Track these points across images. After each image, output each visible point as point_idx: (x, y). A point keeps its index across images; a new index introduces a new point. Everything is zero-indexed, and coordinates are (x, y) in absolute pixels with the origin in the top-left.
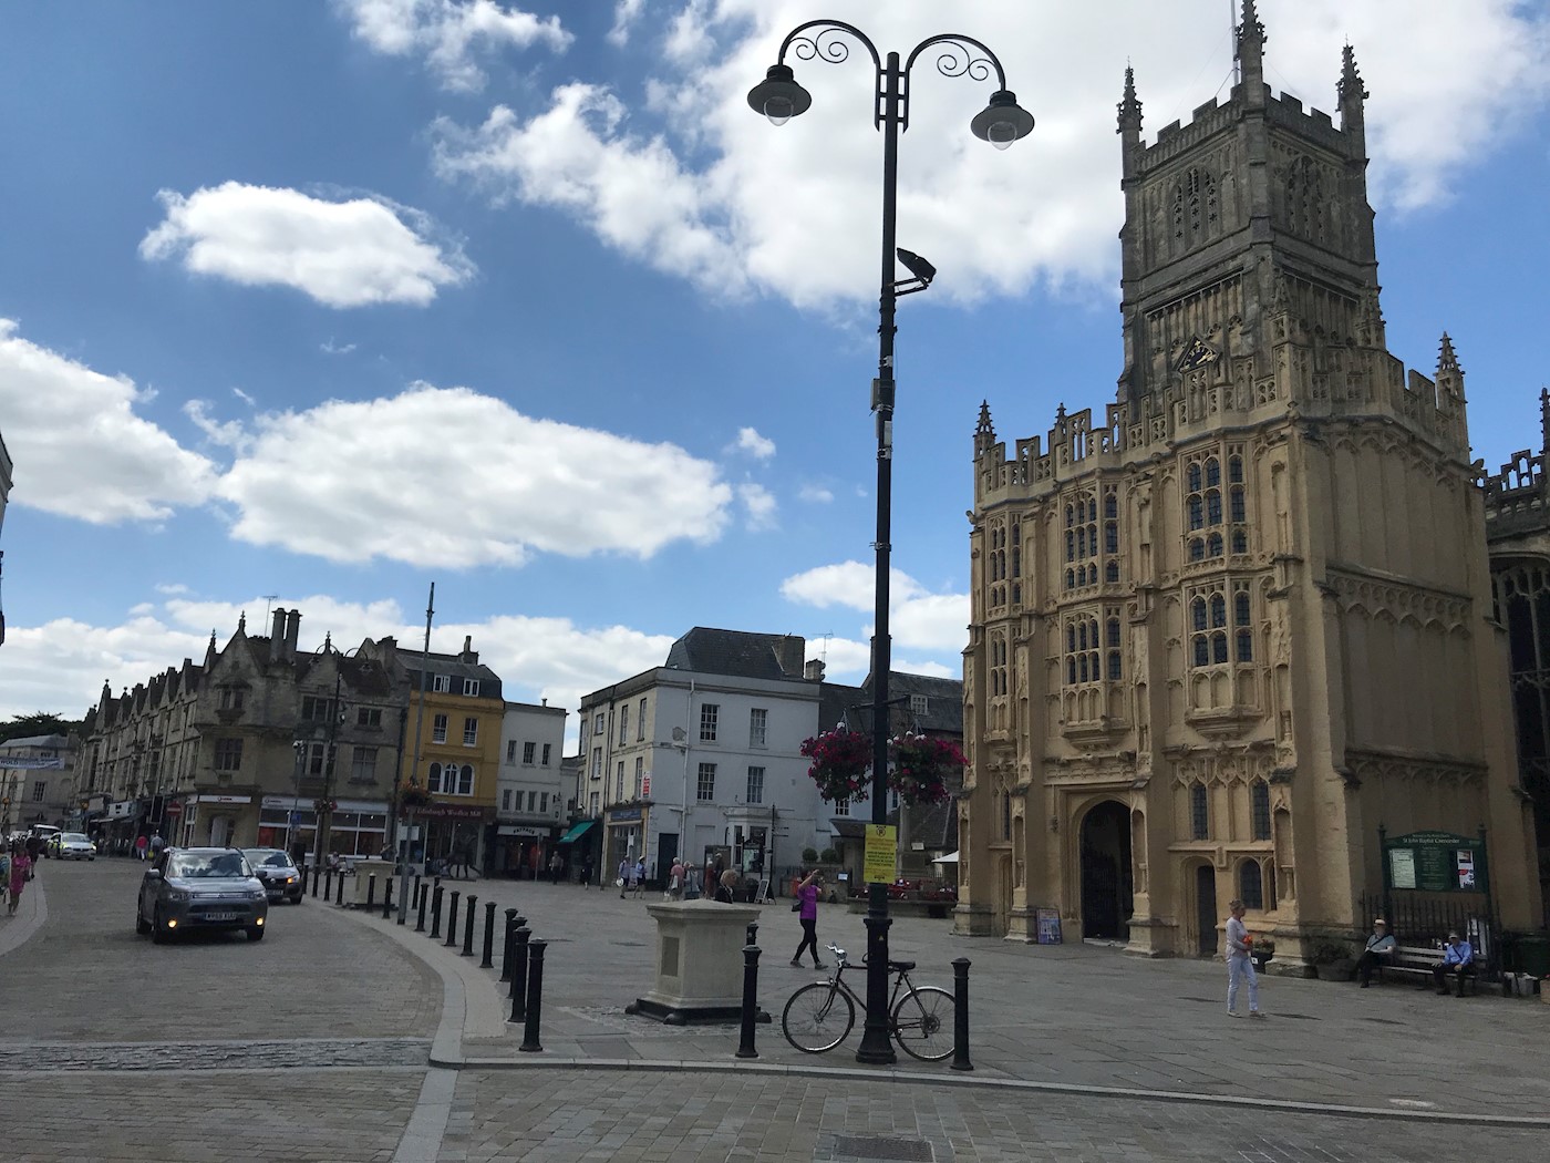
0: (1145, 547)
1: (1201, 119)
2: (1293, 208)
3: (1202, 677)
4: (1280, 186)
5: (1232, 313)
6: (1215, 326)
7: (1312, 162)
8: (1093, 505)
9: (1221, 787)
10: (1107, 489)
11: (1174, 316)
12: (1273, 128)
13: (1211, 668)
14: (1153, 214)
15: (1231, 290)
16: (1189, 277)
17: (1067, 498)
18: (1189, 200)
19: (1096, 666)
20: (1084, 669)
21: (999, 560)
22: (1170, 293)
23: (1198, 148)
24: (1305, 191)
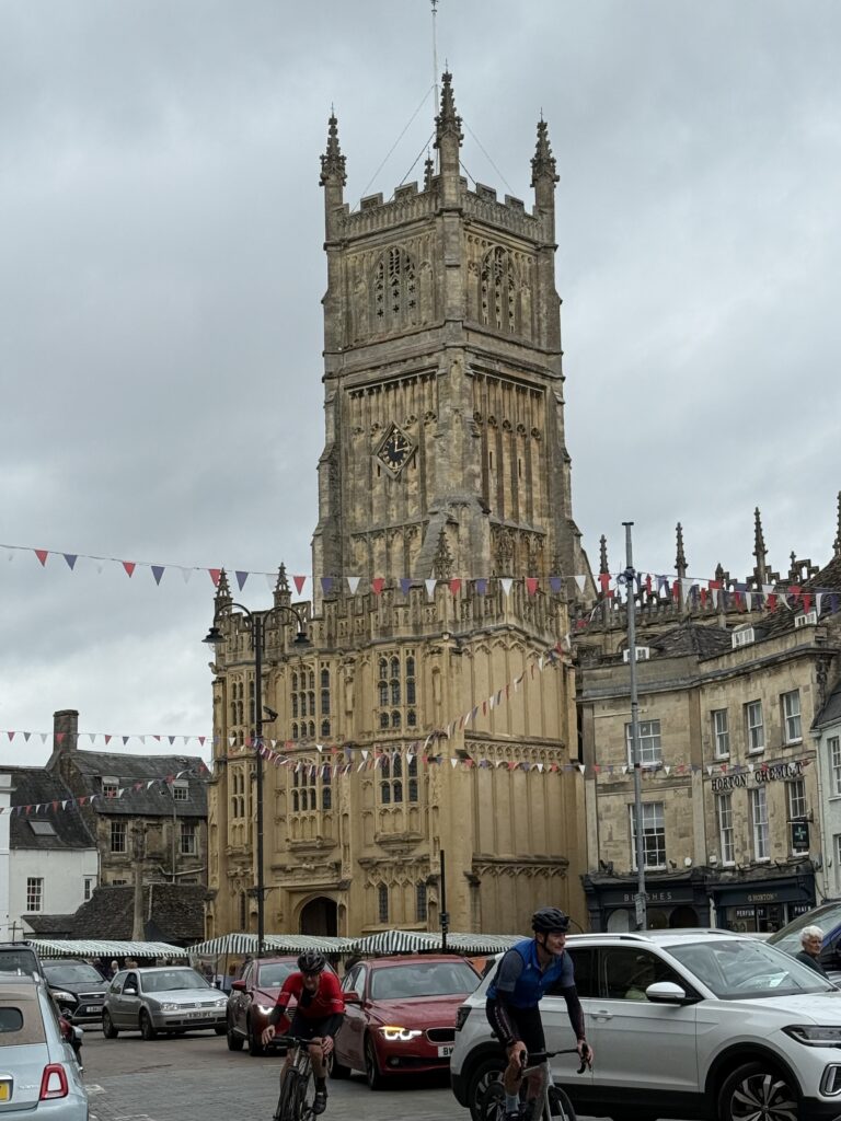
0: (349, 713)
1: (401, 201)
2: (485, 300)
3: (386, 811)
4: (474, 279)
5: (426, 409)
6: (412, 417)
7: (504, 252)
8: (312, 675)
9: (396, 887)
10: (322, 665)
11: (374, 398)
12: (468, 224)
13: (392, 805)
14: (356, 286)
15: (427, 384)
16: (390, 364)
17: (293, 668)
18: (391, 281)
19: (314, 799)
20: (305, 800)
21: (238, 708)
22: (372, 375)
23: (399, 230)
24: (498, 282)
